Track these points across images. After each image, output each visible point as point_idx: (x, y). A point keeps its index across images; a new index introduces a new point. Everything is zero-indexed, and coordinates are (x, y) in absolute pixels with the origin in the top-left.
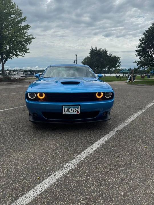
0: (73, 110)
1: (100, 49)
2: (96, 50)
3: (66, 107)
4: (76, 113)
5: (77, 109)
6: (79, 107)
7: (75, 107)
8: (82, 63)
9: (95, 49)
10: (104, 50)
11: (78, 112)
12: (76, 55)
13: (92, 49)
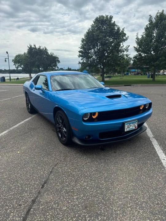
0: (132, 126)
1: (40, 47)
2: (36, 48)
3: (128, 124)
4: (134, 128)
5: (135, 124)
6: (136, 122)
7: (134, 122)
8: (13, 61)
9: (34, 47)
10: (44, 49)
11: (136, 127)
12: (7, 52)
13: (31, 46)
